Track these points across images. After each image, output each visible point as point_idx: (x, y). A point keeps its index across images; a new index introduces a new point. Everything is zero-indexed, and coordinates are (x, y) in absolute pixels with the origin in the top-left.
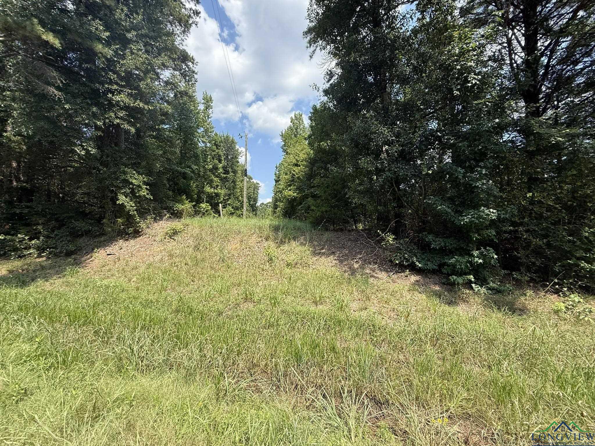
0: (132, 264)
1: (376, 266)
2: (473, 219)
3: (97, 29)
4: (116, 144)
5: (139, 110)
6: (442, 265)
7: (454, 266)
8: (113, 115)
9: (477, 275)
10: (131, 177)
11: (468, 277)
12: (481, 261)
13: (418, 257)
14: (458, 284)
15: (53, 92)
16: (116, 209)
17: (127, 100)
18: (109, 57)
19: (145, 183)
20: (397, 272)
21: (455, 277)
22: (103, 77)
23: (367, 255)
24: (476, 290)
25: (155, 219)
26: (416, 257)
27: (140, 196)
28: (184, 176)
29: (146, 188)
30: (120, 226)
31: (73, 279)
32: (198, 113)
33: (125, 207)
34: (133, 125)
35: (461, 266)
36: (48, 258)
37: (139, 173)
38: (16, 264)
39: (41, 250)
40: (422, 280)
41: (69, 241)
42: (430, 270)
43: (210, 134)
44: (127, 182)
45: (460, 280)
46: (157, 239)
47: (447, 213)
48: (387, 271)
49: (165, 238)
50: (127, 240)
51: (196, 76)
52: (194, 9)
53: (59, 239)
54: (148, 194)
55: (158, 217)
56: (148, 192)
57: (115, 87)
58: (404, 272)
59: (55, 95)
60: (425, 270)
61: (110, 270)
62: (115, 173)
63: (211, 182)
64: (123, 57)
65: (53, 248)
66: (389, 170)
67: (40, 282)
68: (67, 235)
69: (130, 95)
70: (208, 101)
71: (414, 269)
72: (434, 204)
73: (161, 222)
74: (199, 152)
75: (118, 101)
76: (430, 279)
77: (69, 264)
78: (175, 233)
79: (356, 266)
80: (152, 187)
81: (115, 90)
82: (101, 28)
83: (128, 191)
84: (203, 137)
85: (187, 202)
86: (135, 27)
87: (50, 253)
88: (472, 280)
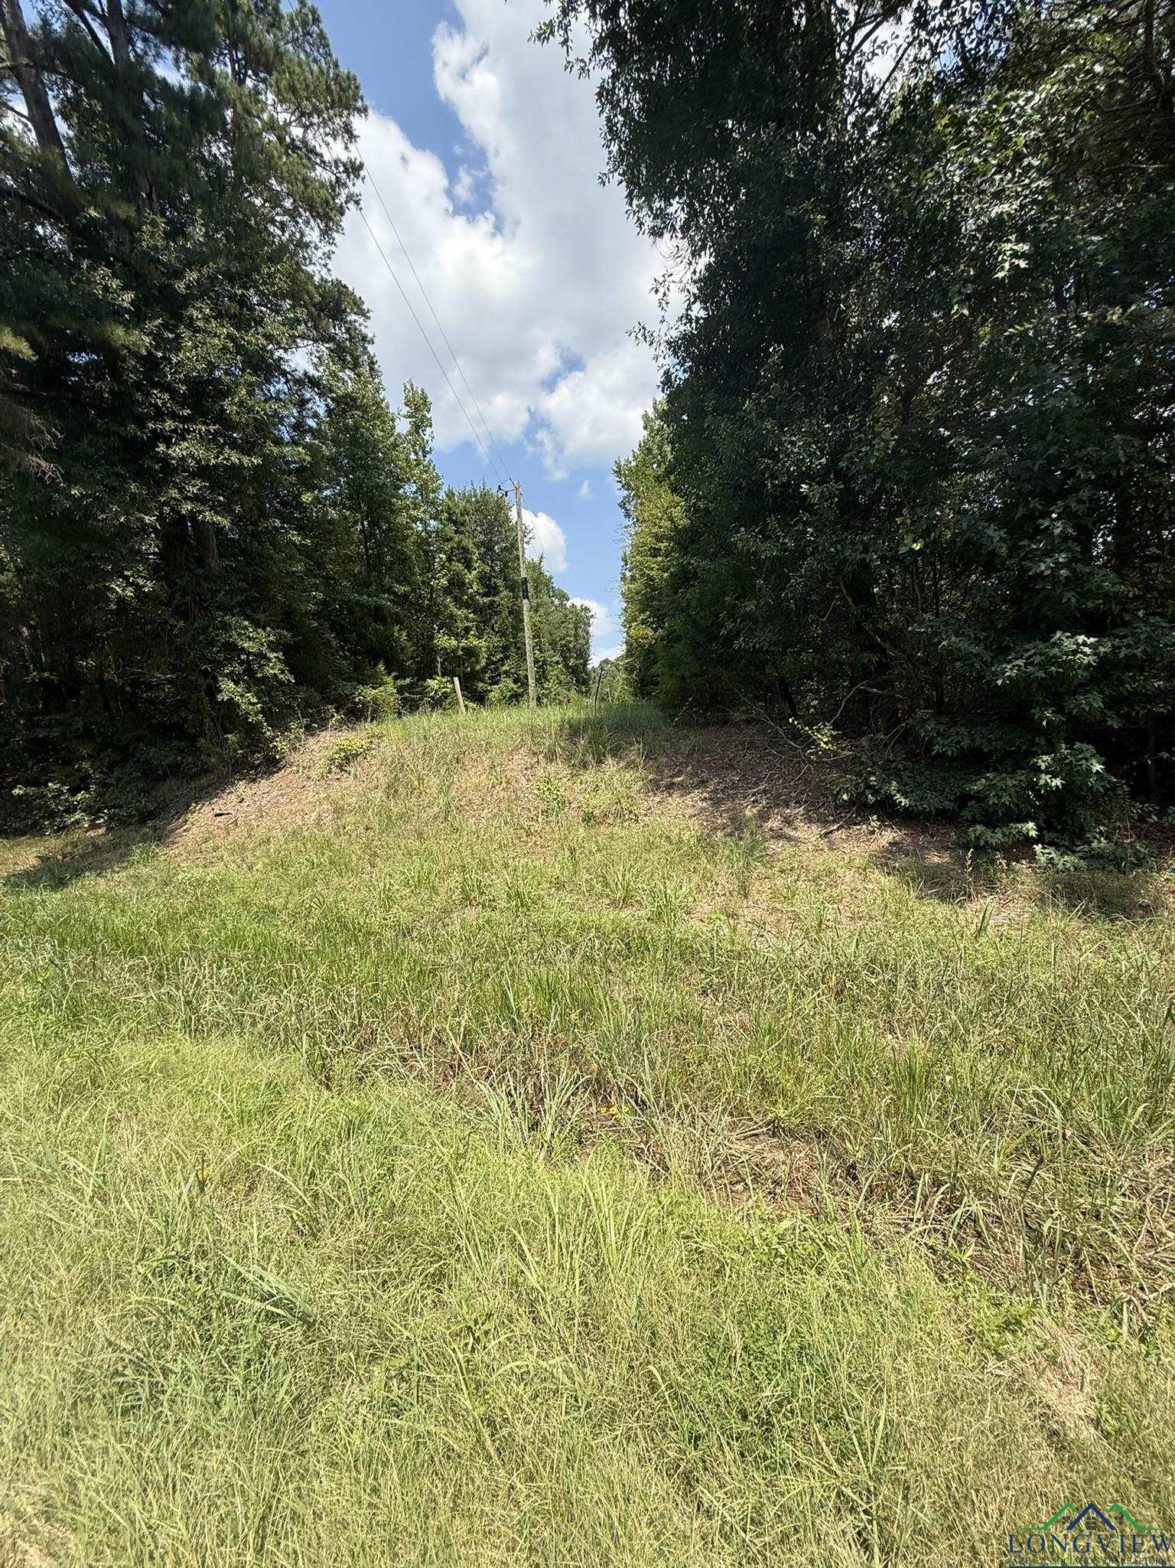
0: (260, 833)
1: (801, 810)
3: (106, 288)
4: (201, 562)
5: (234, 471)
8: (174, 493)
10: (239, 634)
11: (1019, 826)
12: (1057, 782)
13: (905, 780)
15: (39, 465)
17: (200, 452)
18: (144, 352)
19: (273, 647)
20: (849, 823)
22: (140, 404)
24: (1045, 859)
25: (308, 728)
26: (899, 779)
27: (265, 677)
28: (378, 614)
29: (277, 658)
30: (235, 751)
31: (145, 871)
32: (395, 446)
33: (238, 705)
34: (225, 509)
35: (1000, 797)
36: (109, 829)
37: (257, 624)
38: (51, 844)
39: (93, 811)
40: (908, 840)
41: (141, 791)
42: (930, 812)
43: (432, 496)
44: (233, 649)
45: (997, 837)
46: (314, 774)
48: (823, 821)
49: (330, 772)
50: (254, 781)
53: (124, 788)
54: (283, 672)
55: (316, 723)
56: (282, 666)
57: (169, 424)
58: (866, 821)
59: (43, 472)
60: (919, 813)
61: (216, 849)
62: (204, 630)
63: (448, 623)
64: (176, 345)
65: (114, 807)
67: (90, 880)
68: (139, 778)
69: (208, 440)
70: (418, 406)
73: (324, 733)
74: (409, 548)
75: (183, 459)
76: (932, 836)
77: (145, 839)
78: (348, 757)
79: (750, 812)
80: (292, 654)
81: (174, 431)
82: (115, 284)
83: (239, 669)
84: (416, 507)
85: (389, 679)
86: (194, 259)
87: (111, 818)
88: (1033, 833)
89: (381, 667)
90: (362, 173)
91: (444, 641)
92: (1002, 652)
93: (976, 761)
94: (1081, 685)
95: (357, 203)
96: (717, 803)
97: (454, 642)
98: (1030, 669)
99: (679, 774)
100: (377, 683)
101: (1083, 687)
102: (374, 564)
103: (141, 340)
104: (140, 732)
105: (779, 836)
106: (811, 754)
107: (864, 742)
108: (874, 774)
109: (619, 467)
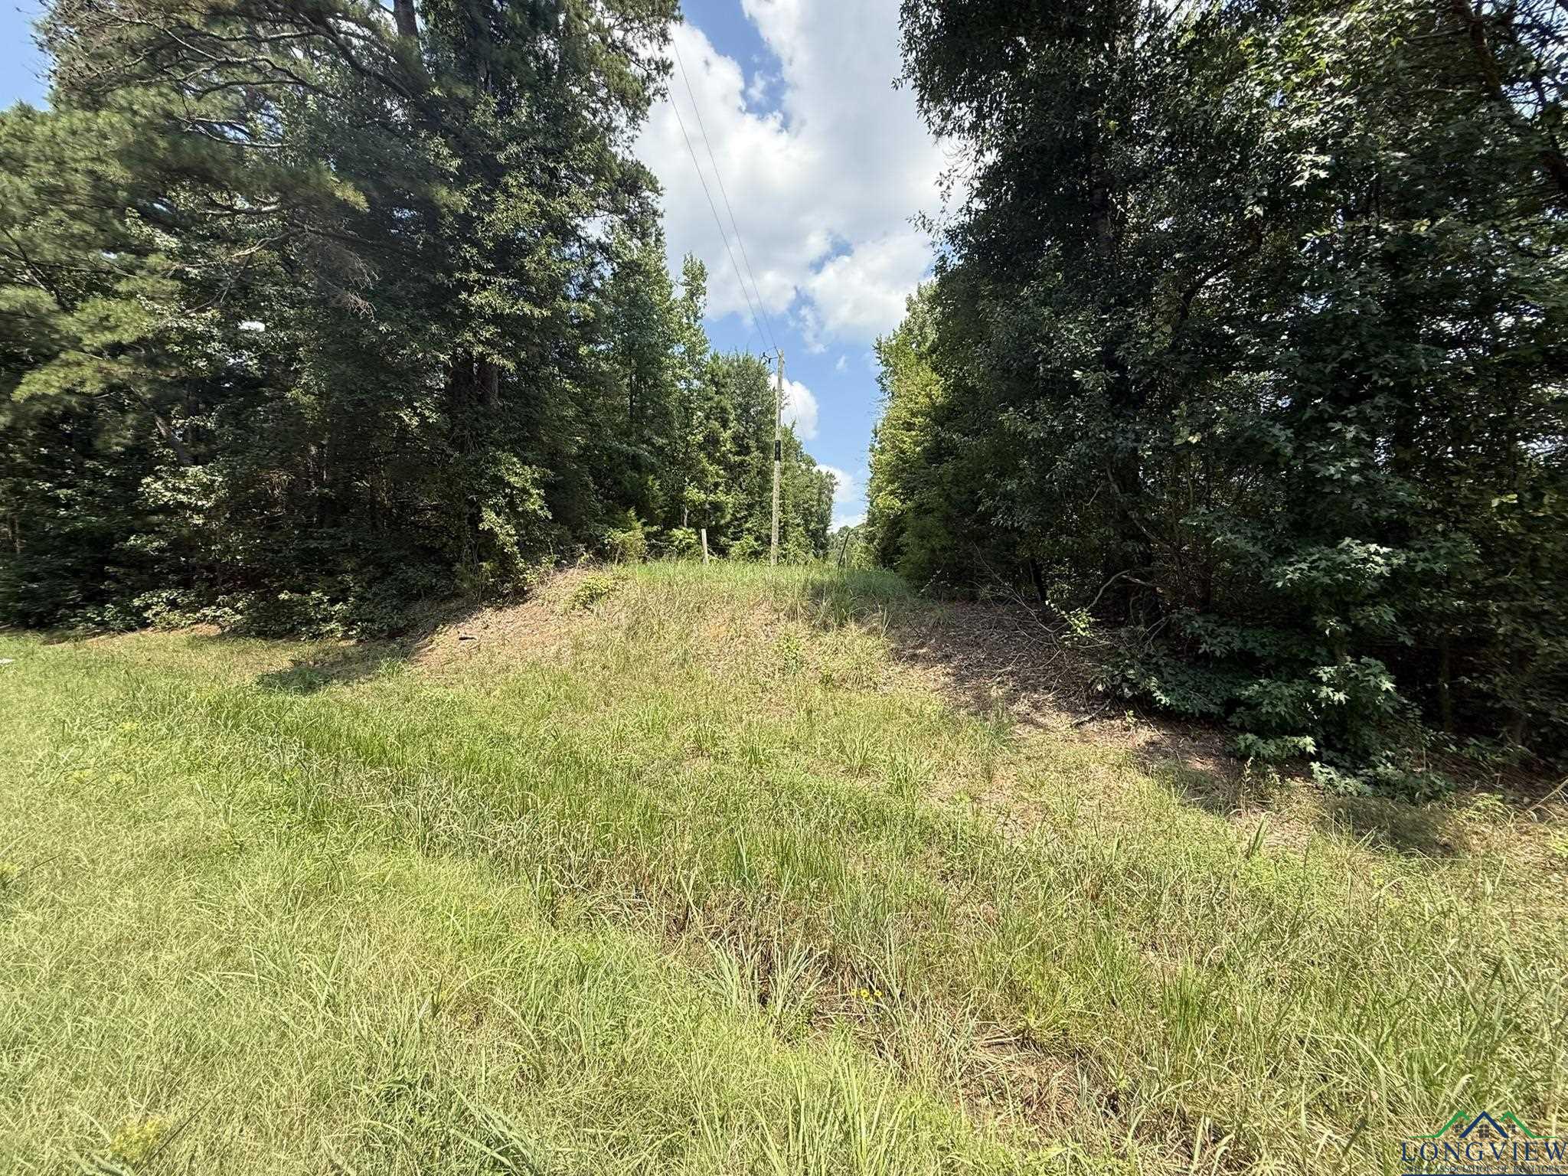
0: (500, 660)
1: (1050, 697)
3: (437, 155)
4: (482, 400)
5: (524, 320)
6: (1230, 704)
8: (469, 336)
9: (1340, 738)
10: (507, 469)
11: (1297, 739)
12: (1340, 696)
13: (1165, 676)
15: (356, 303)
16: (481, 541)
17: (497, 302)
18: (461, 211)
19: (536, 483)
20: (1101, 716)
21: (1251, 737)
22: (451, 256)
23: (1033, 665)
24: (1322, 779)
25: (557, 563)
26: (1160, 677)
27: (525, 512)
28: (635, 462)
29: (539, 495)
30: (487, 579)
31: (389, 685)
32: (670, 310)
33: (497, 535)
34: (511, 354)
35: (1275, 707)
36: (360, 641)
37: (525, 462)
38: (306, 649)
39: (348, 622)
40: (1168, 741)
41: (394, 607)
43: (698, 357)
44: (499, 482)
46: (558, 609)
49: (573, 608)
50: (500, 609)
51: (659, 221)
52: (657, 59)
53: (379, 603)
54: (542, 508)
55: (566, 559)
56: (542, 503)
57: (474, 275)
58: (1121, 715)
59: (359, 309)
60: (1181, 713)
61: (457, 671)
62: (476, 462)
64: (490, 207)
65: (368, 621)
67: (337, 686)
68: (394, 596)
69: (504, 289)
70: (696, 277)
71: (1146, 708)
73: (570, 571)
74: (672, 403)
75: (481, 307)
76: (1194, 739)
77: (393, 654)
78: (594, 596)
79: (996, 693)
80: (552, 491)
81: (477, 281)
82: (446, 152)
83: (502, 502)
84: (682, 366)
85: (638, 525)
86: (518, 135)
87: (363, 631)
88: (1311, 749)
89: (632, 513)
90: (671, 71)
91: (693, 494)
92: (1282, 554)
93: (1246, 665)
94: (1370, 596)
95: (663, 95)
96: (961, 679)
97: (703, 496)
98: (1314, 573)
99: (922, 646)
100: (626, 527)
101: (1373, 599)
102: (637, 415)
103: (461, 201)
104: (402, 552)
105: (1027, 720)
106: (1065, 639)
107: (1123, 632)
108: (1132, 667)
109: (880, 343)
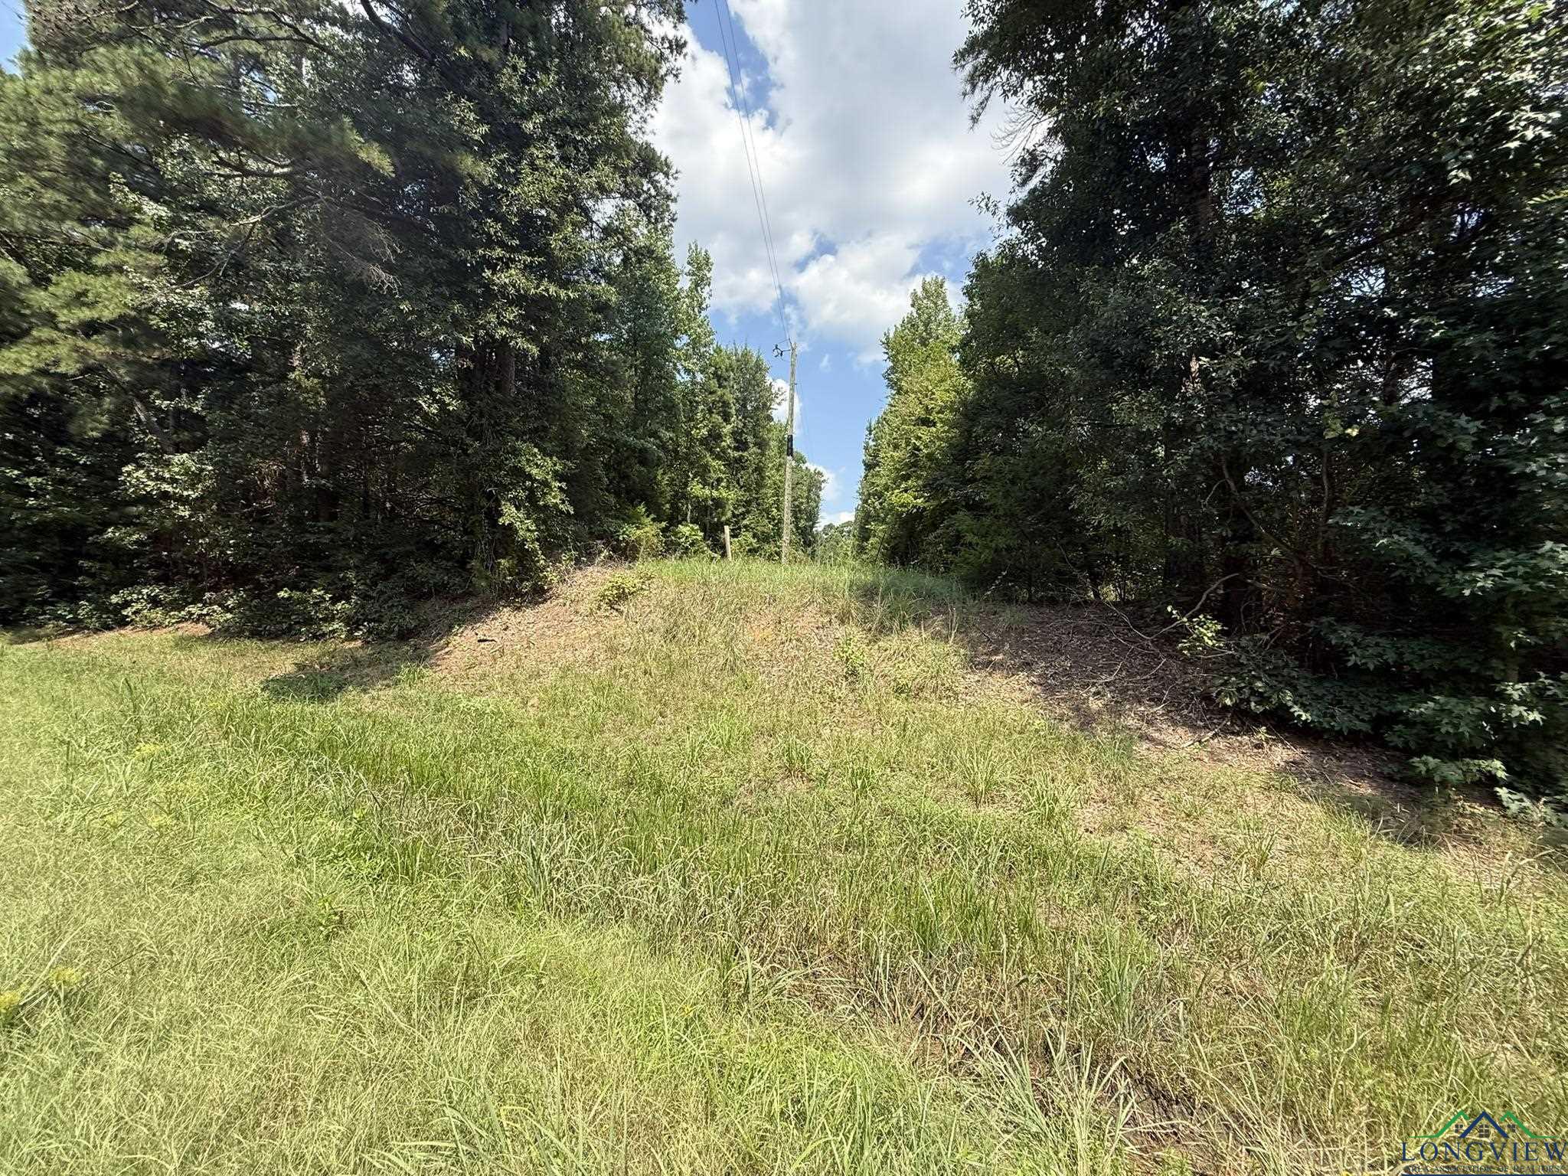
0: (529, 665)
1: (1159, 709)
2: (1510, 581)
3: (463, 121)
4: (499, 387)
5: (546, 303)
6: (1383, 721)
7: (1429, 726)
8: (492, 318)
9: (1517, 760)
10: (528, 461)
11: (1484, 763)
12: (1535, 716)
13: (1301, 690)
14: (1444, 783)
15: (379, 277)
16: (497, 536)
17: (522, 282)
18: (486, 182)
19: (559, 476)
20: (1226, 732)
21: (1432, 761)
22: (474, 231)
23: (1130, 675)
24: (1514, 807)
25: (578, 561)
26: (1294, 689)
27: (546, 506)
28: (643, 457)
29: (560, 488)
30: (505, 577)
32: (677, 298)
33: (516, 531)
34: (534, 338)
35: (1456, 726)
36: (366, 643)
37: (544, 452)
38: (308, 652)
39: (353, 623)
40: (1310, 761)
41: (404, 607)
42: (1340, 732)
43: (703, 350)
44: (519, 474)
45: (1452, 772)
46: (583, 608)
47: (1409, 558)
48: (1194, 728)
49: (599, 608)
50: (518, 609)
51: (673, 207)
52: (671, 37)
53: (386, 602)
54: (563, 502)
55: (586, 556)
56: (564, 496)
57: (499, 252)
58: (1249, 731)
59: (383, 283)
60: (1325, 730)
61: (484, 676)
62: (495, 452)
63: (703, 472)
64: (516, 179)
65: (374, 620)
66: (1211, 429)
67: (352, 692)
68: (401, 594)
69: (528, 268)
70: (700, 265)
71: (1282, 725)
72: (1364, 530)
73: (590, 569)
74: (678, 398)
75: (505, 286)
76: (1339, 759)
77: (405, 658)
78: (622, 596)
79: (1095, 705)
80: (573, 483)
81: (500, 259)
82: (472, 116)
83: (523, 494)
84: (688, 357)
85: (648, 520)
86: (540, 106)
87: (370, 632)
88: (1500, 774)
89: (642, 509)
91: (696, 489)
97: (707, 492)
99: (996, 652)
100: (634, 520)
103: (486, 171)
104: (408, 548)
105: (1141, 736)
108: (1260, 679)
109: (888, 338)
